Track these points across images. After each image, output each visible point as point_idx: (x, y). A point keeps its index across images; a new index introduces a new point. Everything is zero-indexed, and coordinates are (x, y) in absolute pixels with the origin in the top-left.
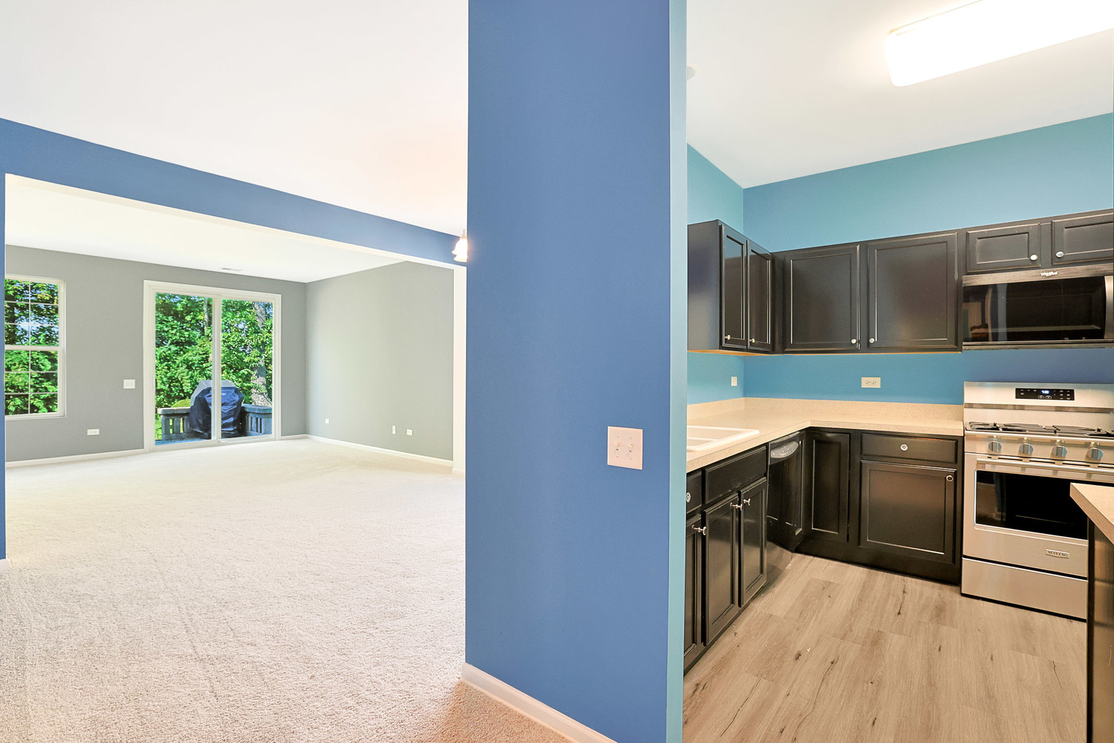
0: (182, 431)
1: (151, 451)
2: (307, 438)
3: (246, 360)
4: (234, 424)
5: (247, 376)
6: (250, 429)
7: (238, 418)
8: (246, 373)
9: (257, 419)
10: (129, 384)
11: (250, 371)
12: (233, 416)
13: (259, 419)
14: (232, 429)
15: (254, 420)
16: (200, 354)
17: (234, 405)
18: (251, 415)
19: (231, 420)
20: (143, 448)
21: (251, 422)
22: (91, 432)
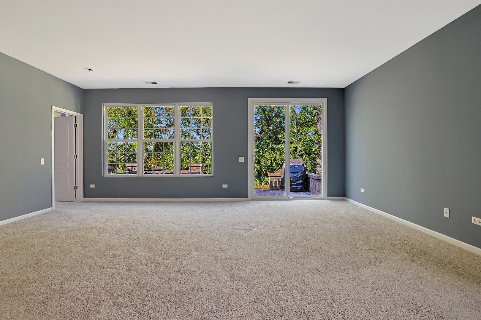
0: (278, 185)
1: (253, 200)
2: (345, 200)
3: (313, 150)
4: (302, 184)
5: (314, 158)
6: (310, 187)
7: (304, 180)
8: (313, 156)
9: (314, 182)
10: (241, 159)
11: (315, 155)
12: (302, 180)
13: (315, 182)
14: (301, 187)
15: (312, 183)
16: (293, 148)
17: (302, 173)
18: (311, 179)
19: (301, 181)
20: (248, 198)
21: (311, 183)
22: (224, 186)
